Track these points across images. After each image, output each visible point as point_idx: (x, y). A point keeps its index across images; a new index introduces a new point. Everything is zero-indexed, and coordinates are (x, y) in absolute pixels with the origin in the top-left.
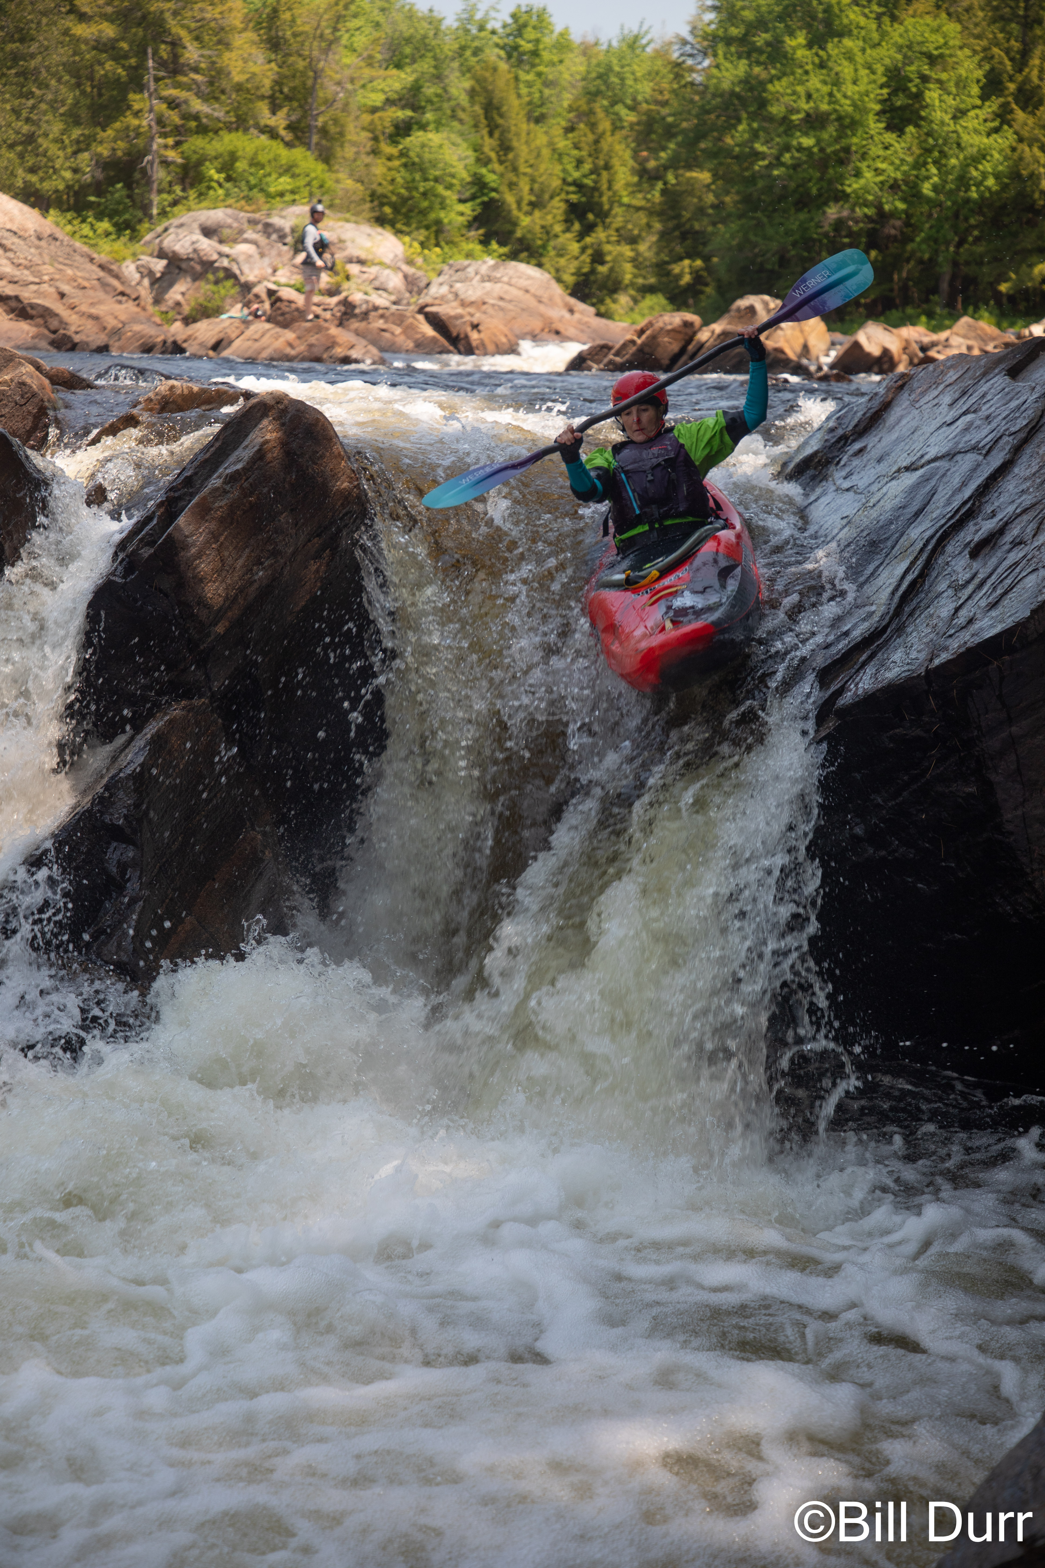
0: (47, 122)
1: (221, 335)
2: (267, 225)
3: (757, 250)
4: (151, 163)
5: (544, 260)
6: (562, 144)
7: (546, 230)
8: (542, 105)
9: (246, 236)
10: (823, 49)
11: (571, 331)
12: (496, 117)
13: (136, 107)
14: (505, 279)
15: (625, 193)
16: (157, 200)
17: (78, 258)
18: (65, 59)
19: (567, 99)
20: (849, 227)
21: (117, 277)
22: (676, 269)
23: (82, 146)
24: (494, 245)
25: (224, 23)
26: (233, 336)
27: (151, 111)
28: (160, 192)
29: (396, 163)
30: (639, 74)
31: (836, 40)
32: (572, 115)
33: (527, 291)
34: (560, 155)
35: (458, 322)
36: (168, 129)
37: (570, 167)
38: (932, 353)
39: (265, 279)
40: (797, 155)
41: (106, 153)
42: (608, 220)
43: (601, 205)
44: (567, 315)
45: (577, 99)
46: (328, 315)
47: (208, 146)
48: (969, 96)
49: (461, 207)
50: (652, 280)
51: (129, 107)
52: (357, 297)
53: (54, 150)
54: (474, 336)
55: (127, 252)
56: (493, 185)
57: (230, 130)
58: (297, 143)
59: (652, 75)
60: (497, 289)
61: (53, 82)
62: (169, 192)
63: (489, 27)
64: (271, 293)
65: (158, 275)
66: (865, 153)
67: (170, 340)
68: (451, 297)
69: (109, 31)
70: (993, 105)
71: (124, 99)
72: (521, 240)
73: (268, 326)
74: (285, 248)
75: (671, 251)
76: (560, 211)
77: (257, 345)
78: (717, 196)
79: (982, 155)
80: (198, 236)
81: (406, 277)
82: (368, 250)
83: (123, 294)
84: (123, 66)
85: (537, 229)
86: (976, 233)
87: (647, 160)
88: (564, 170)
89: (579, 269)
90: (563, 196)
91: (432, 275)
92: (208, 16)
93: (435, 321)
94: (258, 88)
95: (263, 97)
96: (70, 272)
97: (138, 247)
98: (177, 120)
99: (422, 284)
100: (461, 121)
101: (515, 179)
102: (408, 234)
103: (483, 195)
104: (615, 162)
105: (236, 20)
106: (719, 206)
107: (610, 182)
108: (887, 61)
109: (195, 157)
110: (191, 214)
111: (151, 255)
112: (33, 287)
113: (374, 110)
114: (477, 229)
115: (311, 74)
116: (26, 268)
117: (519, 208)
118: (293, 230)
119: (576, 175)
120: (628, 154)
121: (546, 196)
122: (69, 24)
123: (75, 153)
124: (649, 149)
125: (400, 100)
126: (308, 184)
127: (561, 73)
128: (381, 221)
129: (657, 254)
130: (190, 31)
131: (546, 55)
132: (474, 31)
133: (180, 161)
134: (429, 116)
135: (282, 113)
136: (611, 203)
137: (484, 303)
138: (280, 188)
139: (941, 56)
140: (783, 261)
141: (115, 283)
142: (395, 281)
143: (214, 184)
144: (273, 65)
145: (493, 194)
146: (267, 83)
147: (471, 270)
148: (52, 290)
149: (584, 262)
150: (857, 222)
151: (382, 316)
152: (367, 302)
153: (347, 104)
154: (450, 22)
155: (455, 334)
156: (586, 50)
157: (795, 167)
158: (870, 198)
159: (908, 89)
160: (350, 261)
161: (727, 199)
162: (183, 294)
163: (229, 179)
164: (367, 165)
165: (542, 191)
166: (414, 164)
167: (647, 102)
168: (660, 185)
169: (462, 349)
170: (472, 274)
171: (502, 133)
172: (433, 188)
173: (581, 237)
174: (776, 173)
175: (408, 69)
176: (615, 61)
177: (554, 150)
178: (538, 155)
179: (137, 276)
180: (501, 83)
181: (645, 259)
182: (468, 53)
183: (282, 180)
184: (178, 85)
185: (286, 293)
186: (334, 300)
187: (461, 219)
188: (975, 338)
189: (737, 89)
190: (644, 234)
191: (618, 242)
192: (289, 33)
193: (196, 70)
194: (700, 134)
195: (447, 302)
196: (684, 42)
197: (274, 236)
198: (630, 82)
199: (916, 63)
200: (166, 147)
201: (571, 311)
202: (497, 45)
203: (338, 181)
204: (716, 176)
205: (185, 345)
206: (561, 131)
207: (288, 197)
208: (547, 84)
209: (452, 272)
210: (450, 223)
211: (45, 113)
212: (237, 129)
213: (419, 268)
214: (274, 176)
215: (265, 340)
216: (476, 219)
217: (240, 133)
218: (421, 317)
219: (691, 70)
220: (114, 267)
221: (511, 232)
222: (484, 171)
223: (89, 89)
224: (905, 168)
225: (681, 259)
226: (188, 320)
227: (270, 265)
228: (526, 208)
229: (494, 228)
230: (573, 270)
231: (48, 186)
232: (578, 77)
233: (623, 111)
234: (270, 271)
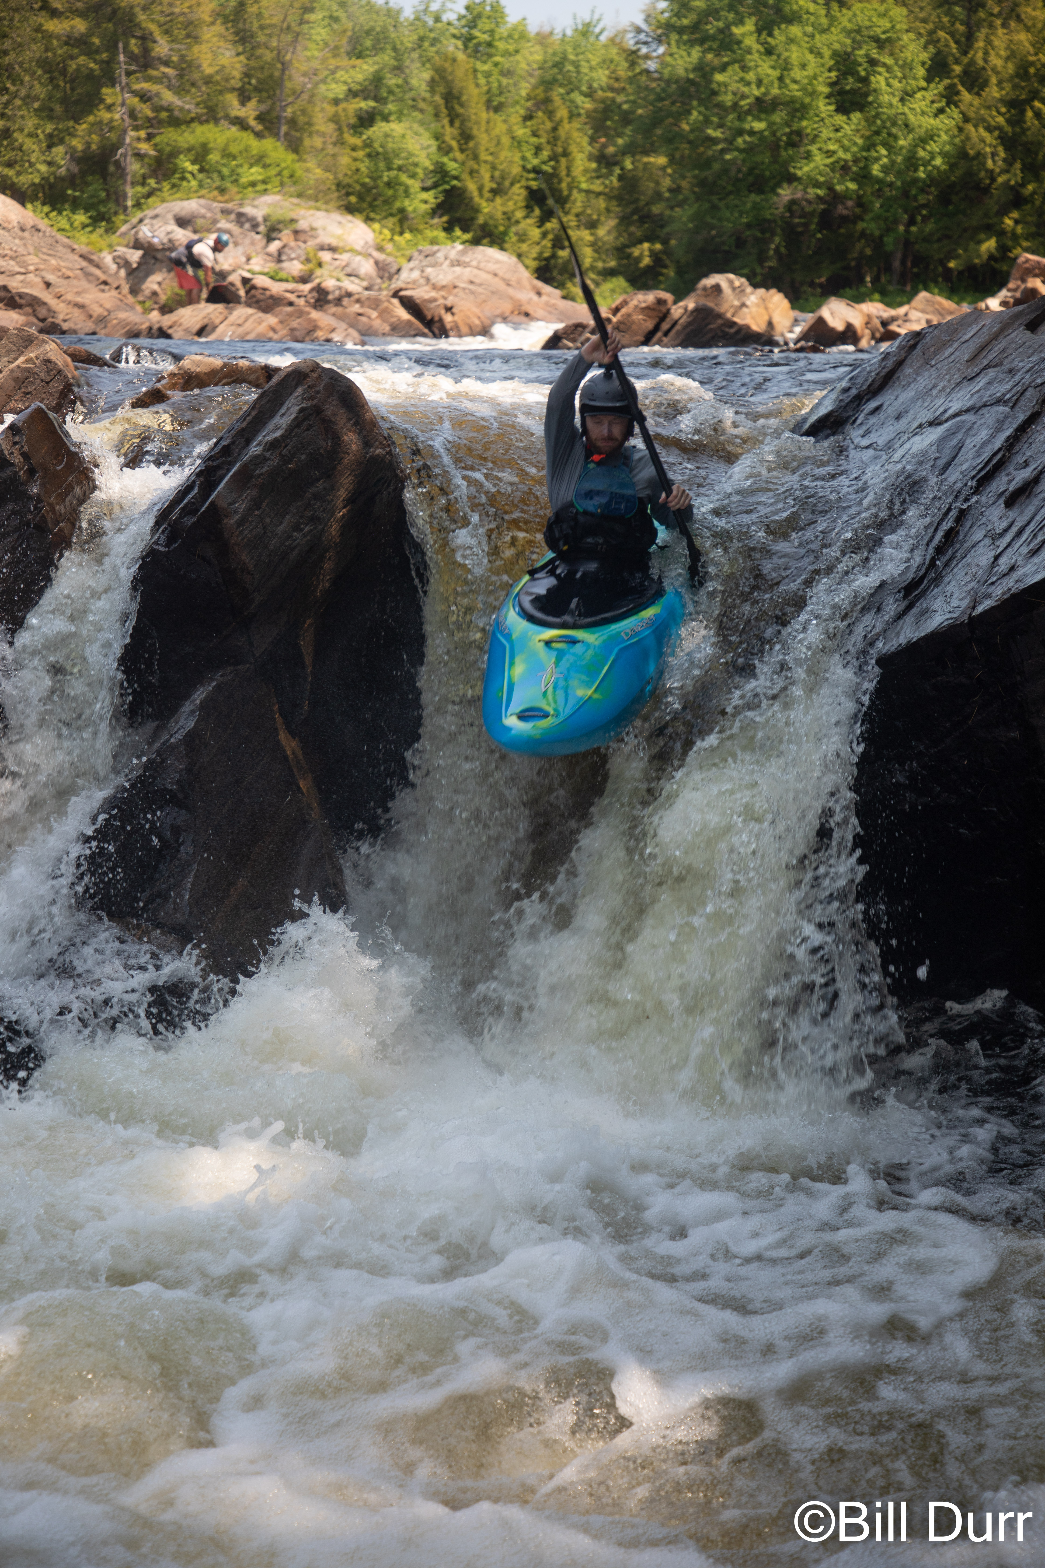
0: (22, 117)
1: (206, 321)
2: (240, 215)
3: (714, 232)
4: (125, 155)
5: (506, 246)
6: (521, 132)
7: (508, 216)
8: (501, 93)
9: (219, 225)
10: (770, 35)
11: (540, 313)
12: (457, 107)
13: (109, 101)
14: (474, 263)
15: (583, 179)
16: (132, 192)
17: (60, 248)
18: (37, 55)
19: (525, 89)
20: (802, 209)
21: (98, 266)
22: (636, 252)
23: (56, 140)
24: (458, 232)
25: (193, 17)
26: (217, 321)
27: (123, 104)
28: (133, 184)
29: (360, 154)
30: (593, 63)
31: (783, 26)
32: (529, 104)
33: (496, 275)
34: (519, 142)
35: (433, 305)
36: (139, 123)
37: (529, 155)
38: (893, 327)
39: (240, 267)
40: (748, 138)
41: (80, 147)
42: (567, 206)
43: (560, 191)
44: (535, 298)
45: (535, 87)
46: (302, 302)
47: (180, 139)
48: (915, 78)
49: (425, 195)
50: (612, 264)
51: (102, 101)
52: (330, 284)
53: (29, 144)
54: (448, 318)
55: (103, 243)
56: (454, 173)
57: (201, 123)
58: (266, 133)
59: (607, 62)
60: (467, 273)
61: (27, 78)
62: (143, 184)
63: (445, 18)
64: (245, 281)
65: (135, 265)
66: (816, 136)
67: (156, 327)
68: (422, 281)
69: (80, 26)
70: (939, 87)
71: (98, 92)
72: (484, 227)
73: (250, 311)
74: (259, 237)
75: (631, 235)
76: (521, 198)
77: (240, 330)
78: (673, 181)
79: (931, 136)
80: (173, 227)
81: (377, 263)
82: (339, 237)
83: (105, 283)
84: (95, 61)
85: (499, 215)
86: (924, 212)
87: (604, 146)
88: (524, 158)
89: (541, 253)
90: (523, 183)
91: (403, 261)
92: (177, 10)
93: (410, 304)
94: (227, 80)
95: (233, 89)
96: (53, 262)
97: (114, 238)
98: (150, 113)
99: (393, 270)
100: (422, 111)
101: (476, 167)
102: (379, 221)
103: (448, 183)
104: (573, 149)
105: (205, 13)
106: (675, 190)
107: (568, 169)
108: (837, 46)
109: (168, 149)
110: (165, 205)
111: (127, 246)
112: (20, 277)
113: (336, 102)
114: (441, 216)
115: (279, 66)
116: (12, 258)
117: (481, 195)
118: (266, 219)
119: (535, 162)
120: (585, 141)
121: (507, 183)
122: (41, 20)
123: (50, 147)
124: (606, 135)
125: (363, 91)
126: (279, 174)
127: (518, 62)
128: (350, 210)
129: (617, 238)
130: (160, 26)
131: (501, 45)
132: (430, 22)
133: (153, 153)
134: (391, 107)
135: (252, 104)
136: (570, 188)
137: (455, 287)
138: (252, 178)
139: (888, 40)
140: (740, 243)
141: (97, 272)
142: (366, 267)
143: (188, 176)
144: (242, 58)
145: (455, 182)
146: (237, 74)
147: (440, 255)
148: (38, 280)
149: (545, 247)
150: (809, 202)
151: (358, 301)
152: (340, 288)
153: (312, 96)
154: (408, 13)
155: (429, 317)
156: (543, 39)
157: (749, 150)
158: (822, 179)
159: (858, 72)
160: (322, 248)
161: (684, 184)
162: (159, 283)
163: (202, 170)
164: (333, 155)
165: (503, 178)
166: (378, 154)
167: (602, 89)
168: (617, 171)
169: (437, 331)
170: (442, 259)
171: (462, 122)
172: (397, 177)
173: (542, 222)
174: (728, 157)
175: (370, 60)
176: (570, 50)
177: (513, 138)
178: (499, 143)
179: (114, 267)
180: (460, 73)
181: (604, 243)
182: (426, 44)
183: (254, 170)
184: (149, 79)
185: (261, 281)
186: (307, 287)
187: (424, 207)
188: (933, 313)
189: (691, 76)
190: (603, 219)
191: (578, 227)
192: (256, 25)
193: (167, 63)
194: (656, 121)
195: (419, 286)
196: (639, 30)
197: (247, 226)
198: (585, 69)
199: (865, 47)
200: (139, 139)
201: (539, 294)
202: (454, 36)
203: (308, 170)
204: (672, 161)
205: (170, 331)
206: (520, 119)
207: (260, 187)
208: (507, 73)
209: (421, 257)
210: (414, 211)
211: (20, 108)
212: (207, 121)
213: (389, 254)
214: (246, 166)
215: (248, 326)
216: (439, 206)
217: (211, 125)
218: (396, 301)
219: (647, 57)
220: (94, 257)
221: (473, 219)
222: (445, 160)
223: (62, 84)
224: (855, 149)
225: (641, 242)
226: (166, 309)
227: (244, 253)
228: (487, 195)
229: (457, 215)
230: (535, 255)
231: (24, 180)
232: (535, 66)
233: (579, 99)
234: (244, 259)
